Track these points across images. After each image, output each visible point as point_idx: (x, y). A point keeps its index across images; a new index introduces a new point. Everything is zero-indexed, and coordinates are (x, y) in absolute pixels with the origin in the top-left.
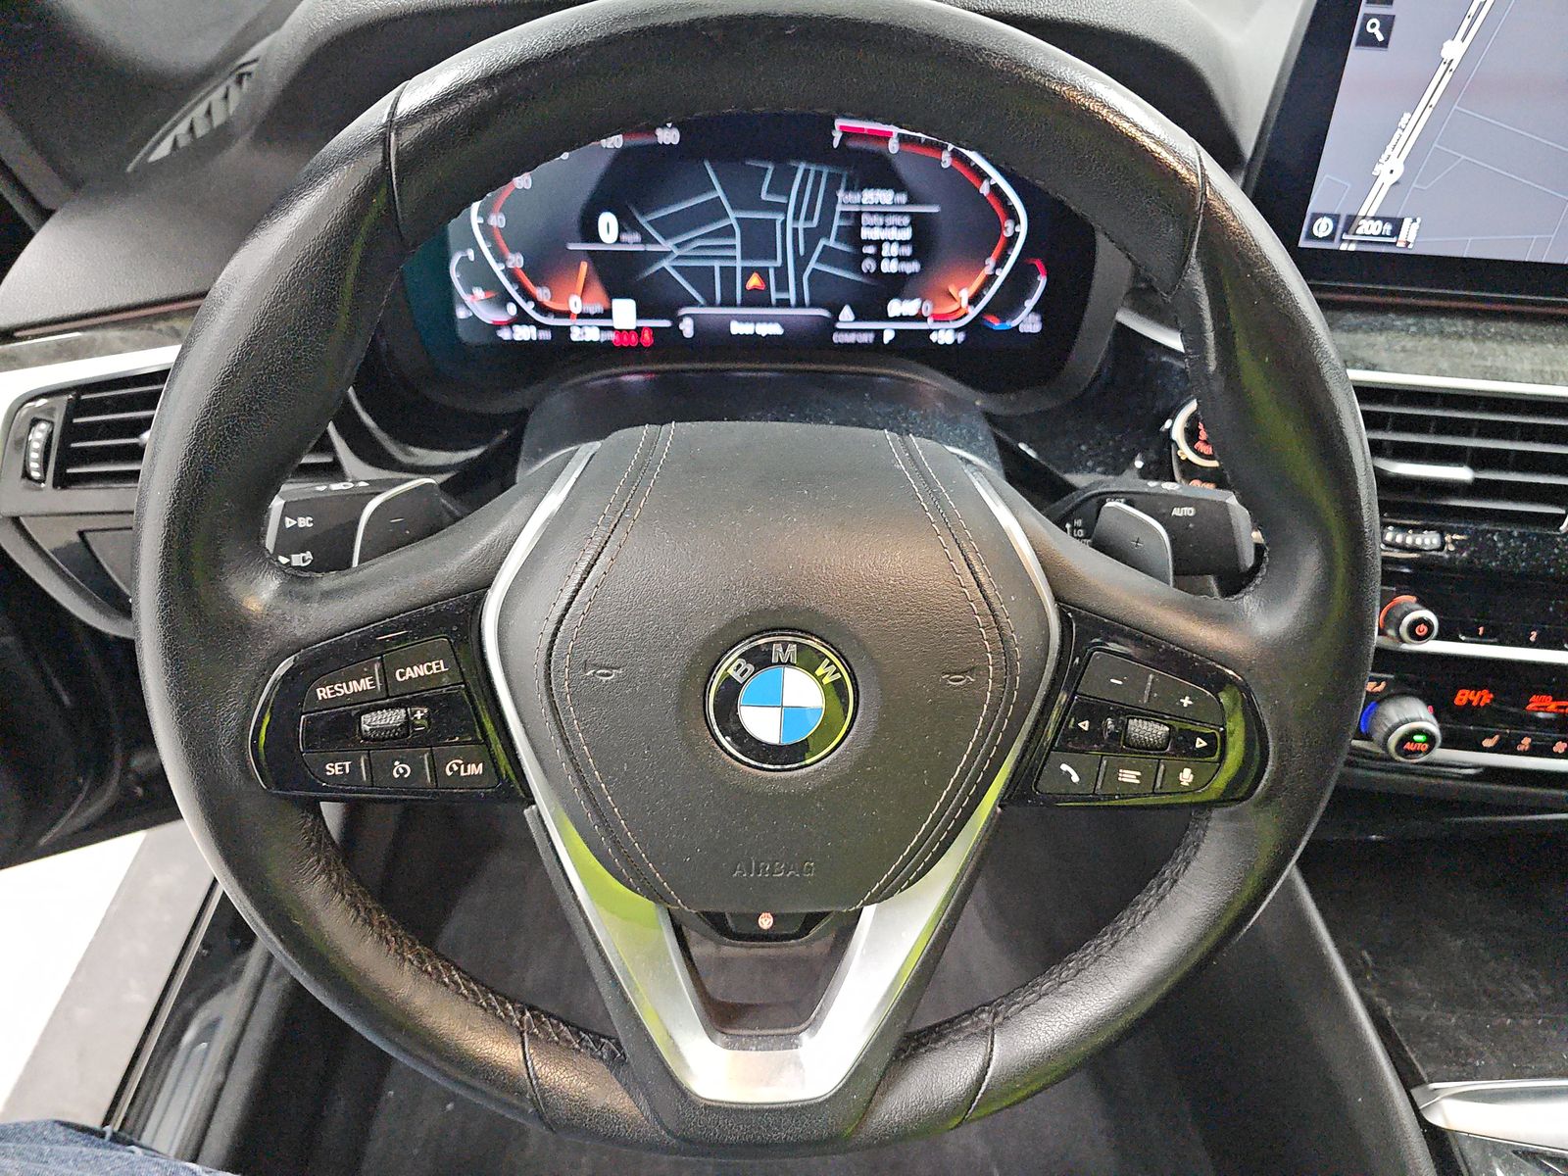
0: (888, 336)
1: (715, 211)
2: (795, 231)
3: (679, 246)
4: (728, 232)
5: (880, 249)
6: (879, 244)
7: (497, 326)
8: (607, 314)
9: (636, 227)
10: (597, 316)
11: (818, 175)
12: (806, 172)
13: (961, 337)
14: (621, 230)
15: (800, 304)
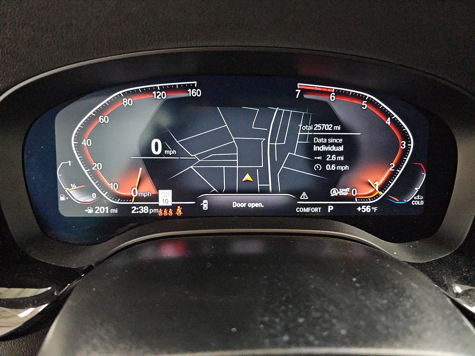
0: (330, 209)
1: (224, 136)
2: (272, 147)
3: (200, 157)
4: (231, 148)
5: (325, 157)
6: (324, 154)
7: (86, 205)
8: (155, 198)
9: (174, 146)
10: (148, 199)
11: (287, 114)
12: (279, 113)
13: (375, 209)
14: (164, 148)
15: (275, 191)
